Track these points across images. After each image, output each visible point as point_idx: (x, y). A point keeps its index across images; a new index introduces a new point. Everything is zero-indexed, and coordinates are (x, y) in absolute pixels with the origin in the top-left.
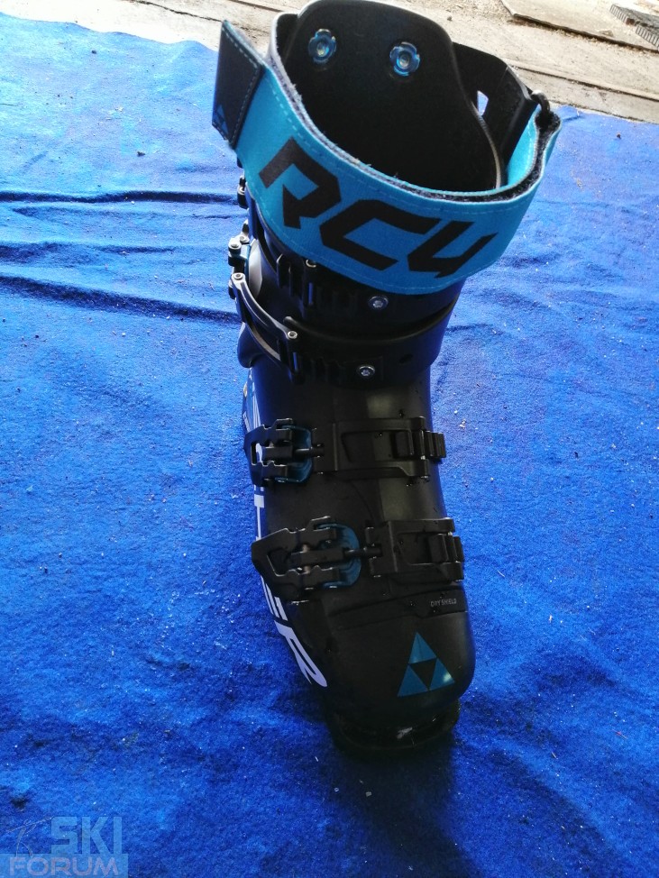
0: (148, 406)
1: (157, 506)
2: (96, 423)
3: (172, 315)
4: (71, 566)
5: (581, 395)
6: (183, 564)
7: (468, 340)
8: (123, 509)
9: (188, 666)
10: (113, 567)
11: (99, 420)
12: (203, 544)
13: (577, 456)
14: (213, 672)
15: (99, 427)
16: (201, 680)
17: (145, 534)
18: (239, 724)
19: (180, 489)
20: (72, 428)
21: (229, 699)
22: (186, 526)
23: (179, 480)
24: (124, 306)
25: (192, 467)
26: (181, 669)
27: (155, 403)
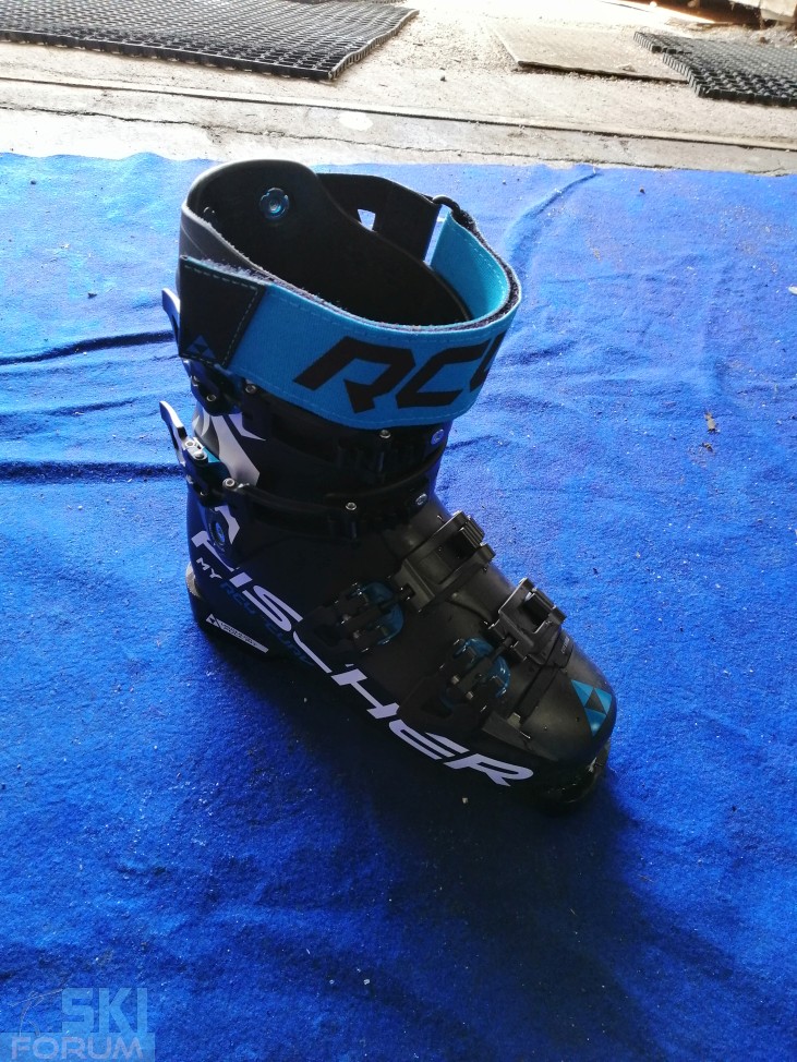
0: (109, 586)
1: (124, 697)
2: (52, 613)
3: (133, 477)
4: (30, 778)
5: (601, 502)
6: (154, 758)
7: (471, 457)
8: (87, 706)
9: (163, 870)
10: (78, 771)
11: (56, 609)
12: (175, 733)
13: (596, 572)
14: (191, 872)
15: (56, 617)
16: (179, 883)
17: (111, 730)
18: (222, 925)
19: (149, 675)
20: (26, 623)
21: (212, 898)
22: (157, 715)
23: (147, 665)
24: (79, 475)
25: (160, 648)
26: (156, 874)
27: (117, 580)
